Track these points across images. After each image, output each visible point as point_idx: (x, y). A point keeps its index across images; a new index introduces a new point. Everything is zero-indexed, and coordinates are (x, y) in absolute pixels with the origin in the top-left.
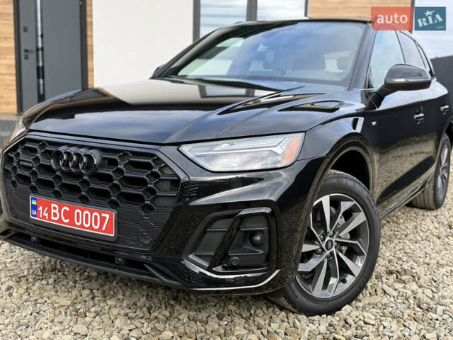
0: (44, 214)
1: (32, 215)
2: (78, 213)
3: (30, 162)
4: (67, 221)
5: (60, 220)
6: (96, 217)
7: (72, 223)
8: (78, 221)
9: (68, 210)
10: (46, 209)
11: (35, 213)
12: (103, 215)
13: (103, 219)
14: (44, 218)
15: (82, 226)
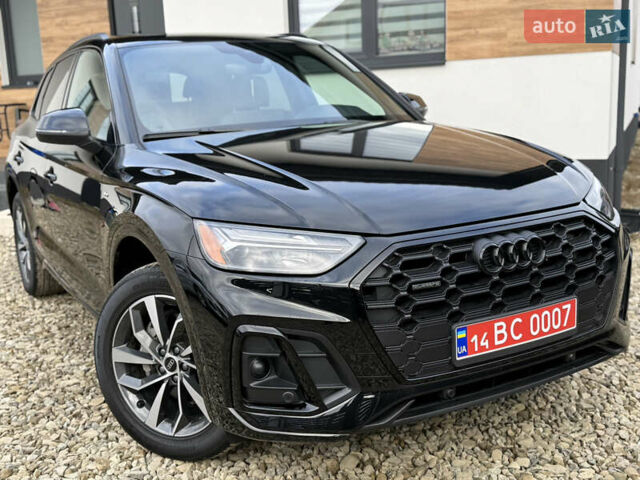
0: (482, 344)
1: (459, 355)
2: (535, 319)
3: (438, 280)
4: (520, 336)
5: (510, 340)
6: (557, 313)
7: (527, 335)
8: (535, 330)
9: (519, 320)
10: (485, 334)
11: (464, 349)
12: (564, 307)
13: (564, 312)
14: (482, 348)
15: (541, 333)
